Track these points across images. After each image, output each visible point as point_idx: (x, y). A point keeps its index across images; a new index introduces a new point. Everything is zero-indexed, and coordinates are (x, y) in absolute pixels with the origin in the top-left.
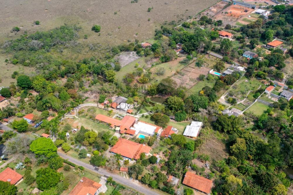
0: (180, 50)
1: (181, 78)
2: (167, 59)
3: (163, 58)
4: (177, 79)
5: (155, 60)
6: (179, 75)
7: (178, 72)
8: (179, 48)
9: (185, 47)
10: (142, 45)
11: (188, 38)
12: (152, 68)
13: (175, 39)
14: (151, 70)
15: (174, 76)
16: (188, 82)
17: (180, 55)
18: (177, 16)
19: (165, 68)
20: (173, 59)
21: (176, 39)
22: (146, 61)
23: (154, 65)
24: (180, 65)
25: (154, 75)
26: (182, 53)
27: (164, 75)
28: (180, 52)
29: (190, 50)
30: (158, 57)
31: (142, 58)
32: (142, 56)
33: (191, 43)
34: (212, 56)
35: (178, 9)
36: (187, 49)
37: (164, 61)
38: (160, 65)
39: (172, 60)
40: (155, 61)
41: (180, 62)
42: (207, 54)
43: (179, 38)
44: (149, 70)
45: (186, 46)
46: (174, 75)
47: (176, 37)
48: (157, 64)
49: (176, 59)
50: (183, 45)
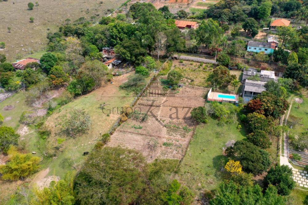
0: (111, 61)
1: (140, 128)
2: (88, 85)
3: (74, 86)
4: (130, 135)
5: (55, 94)
6: (132, 123)
7: (127, 114)
8: (108, 58)
9: (124, 51)
10: (16, 64)
11: (125, 33)
12: (49, 118)
13: (94, 42)
14: (46, 123)
15: (119, 128)
16: (167, 136)
17: (116, 71)
18: (86, 12)
19: (86, 111)
20: (103, 83)
21: (96, 40)
22: (30, 102)
23: (53, 106)
24: (124, 95)
25: (58, 137)
26: (118, 66)
27: (89, 132)
28: (113, 65)
29: (136, 56)
30: (63, 86)
31: (17, 95)
32: (16, 91)
33: (135, 40)
34: (187, 62)
35: (85, 2)
36: (129, 55)
37: (81, 92)
38: (70, 104)
39: (99, 86)
40: (54, 96)
41: (122, 88)
42: (175, 60)
43: (103, 37)
44: (42, 124)
45: (125, 48)
46: (119, 125)
47: (96, 37)
48: (62, 104)
49: (109, 81)
50: (115, 49)
